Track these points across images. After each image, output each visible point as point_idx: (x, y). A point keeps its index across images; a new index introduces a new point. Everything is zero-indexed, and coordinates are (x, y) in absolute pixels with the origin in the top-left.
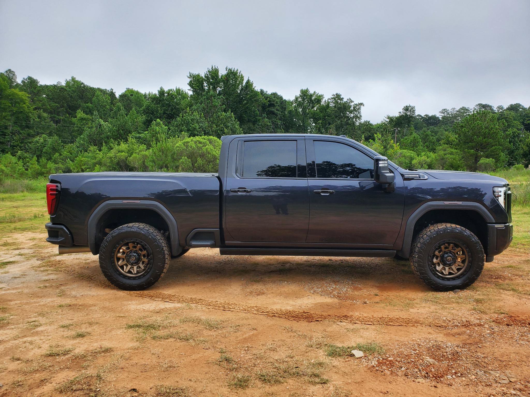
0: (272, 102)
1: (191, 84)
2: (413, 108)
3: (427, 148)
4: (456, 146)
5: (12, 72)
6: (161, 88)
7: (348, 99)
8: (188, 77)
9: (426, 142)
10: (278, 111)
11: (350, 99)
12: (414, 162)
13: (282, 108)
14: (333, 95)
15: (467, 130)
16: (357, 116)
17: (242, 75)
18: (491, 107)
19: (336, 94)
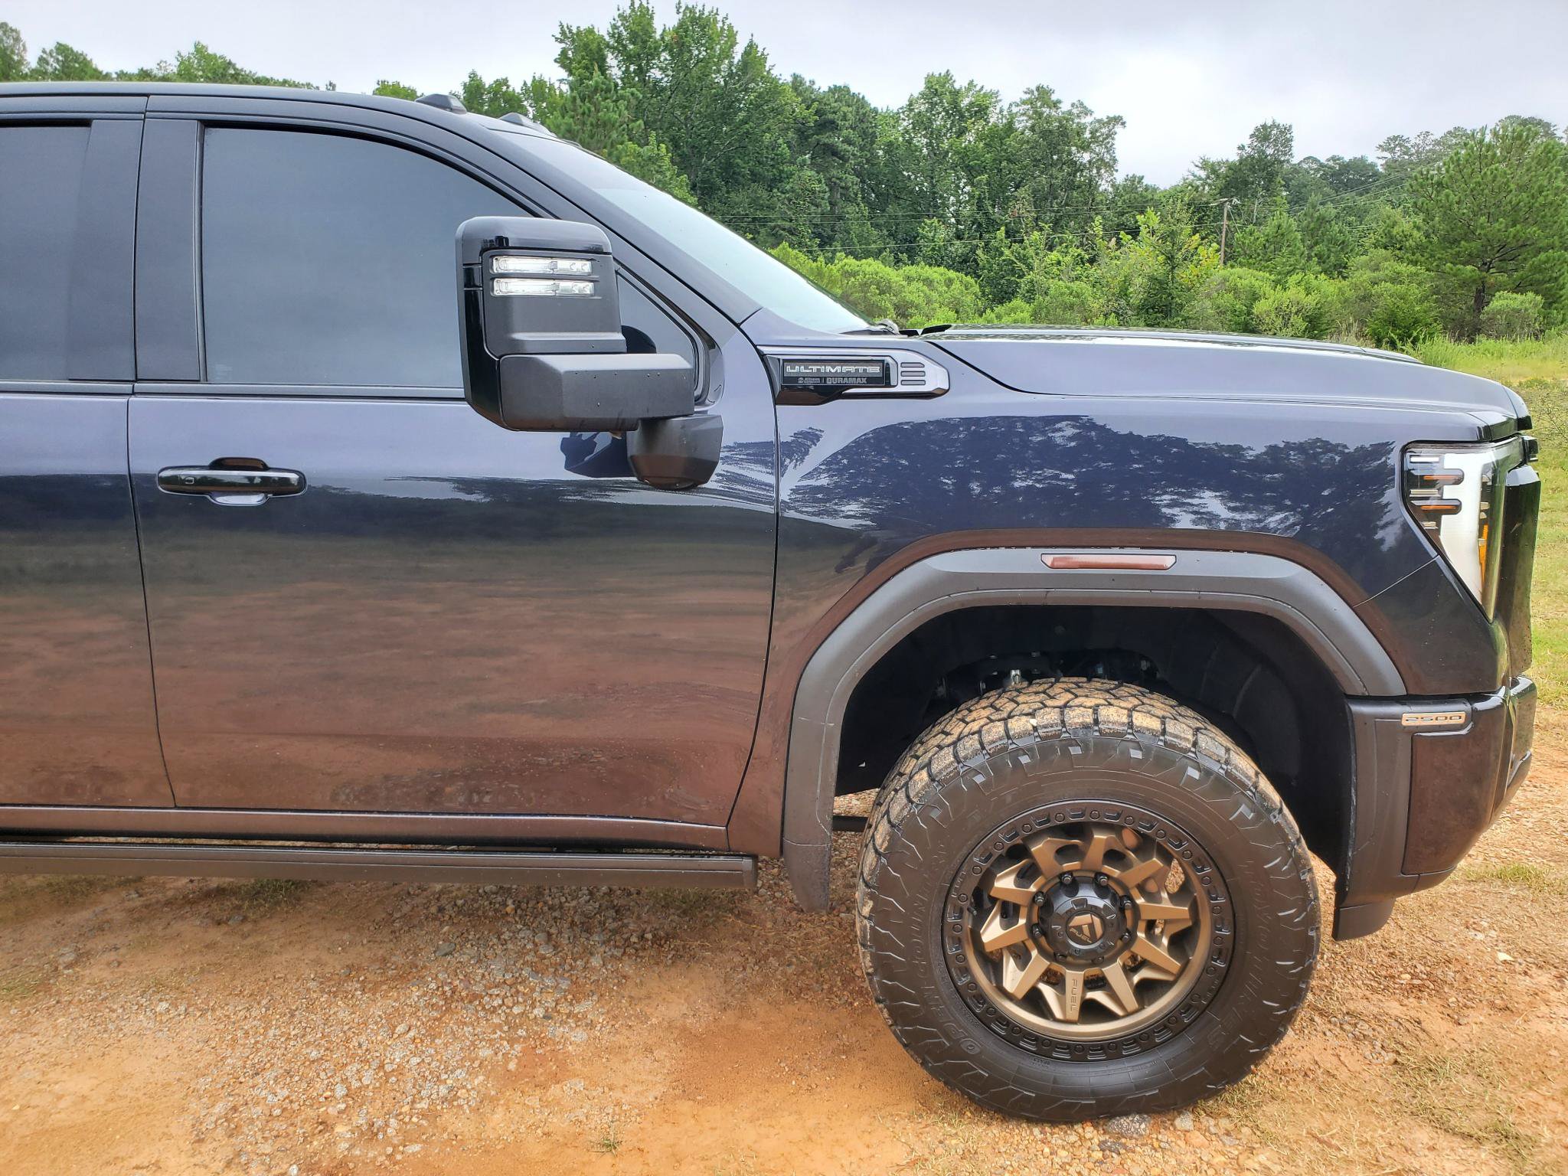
0: (830, 116)
1: (563, 60)
2: (1285, 131)
3: (1319, 263)
4: (1413, 254)
5: (12, 30)
6: (473, 76)
7: (1073, 105)
8: (557, 39)
9: (1316, 243)
10: (850, 145)
11: (1082, 104)
12: (1260, 307)
13: (864, 134)
14: (1029, 92)
15: (1456, 199)
16: (1102, 160)
17: (730, 27)
18: (1547, 125)
19: (1038, 89)
